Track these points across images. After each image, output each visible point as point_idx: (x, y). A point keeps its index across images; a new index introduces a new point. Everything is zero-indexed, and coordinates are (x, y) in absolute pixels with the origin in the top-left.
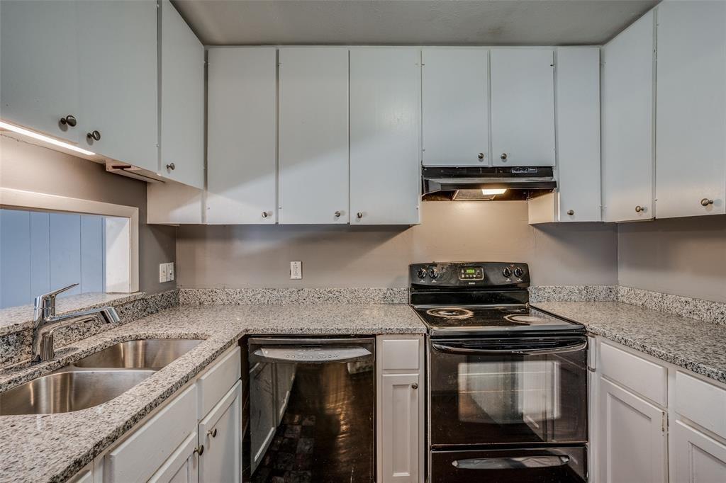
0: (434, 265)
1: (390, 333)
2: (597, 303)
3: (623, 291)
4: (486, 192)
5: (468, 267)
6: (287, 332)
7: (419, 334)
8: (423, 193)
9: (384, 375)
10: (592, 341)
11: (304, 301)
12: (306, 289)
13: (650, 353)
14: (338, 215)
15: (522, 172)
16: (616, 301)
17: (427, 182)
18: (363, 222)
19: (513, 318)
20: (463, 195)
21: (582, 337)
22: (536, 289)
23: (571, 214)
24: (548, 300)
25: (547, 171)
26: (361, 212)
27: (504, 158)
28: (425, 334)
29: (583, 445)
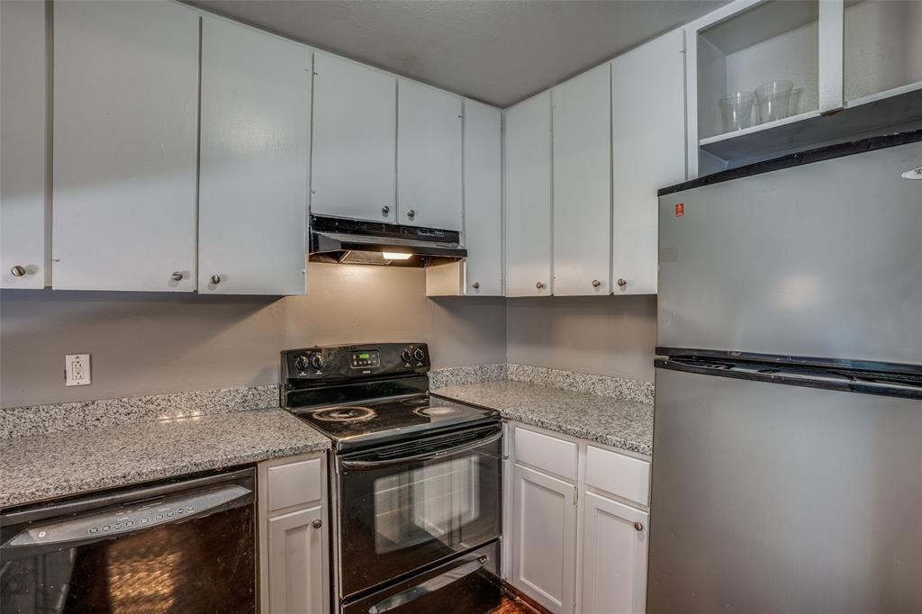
0: (319, 350)
1: (279, 456)
2: (490, 383)
3: (512, 368)
4: (389, 256)
5: (362, 352)
6: (94, 487)
7: (320, 451)
8: (310, 251)
9: (272, 520)
10: (506, 426)
11: (96, 423)
12: (102, 403)
13: (565, 432)
14: (178, 277)
15: (428, 234)
16: (505, 379)
17: (316, 237)
18: (219, 290)
19: (424, 412)
20: (355, 257)
21: (497, 425)
22: (434, 373)
23: (477, 287)
24: (446, 385)
25: (453, 236)
26: (217, 274)
27: (411, 215)
28: (328, 450)
29: (497, 539)
